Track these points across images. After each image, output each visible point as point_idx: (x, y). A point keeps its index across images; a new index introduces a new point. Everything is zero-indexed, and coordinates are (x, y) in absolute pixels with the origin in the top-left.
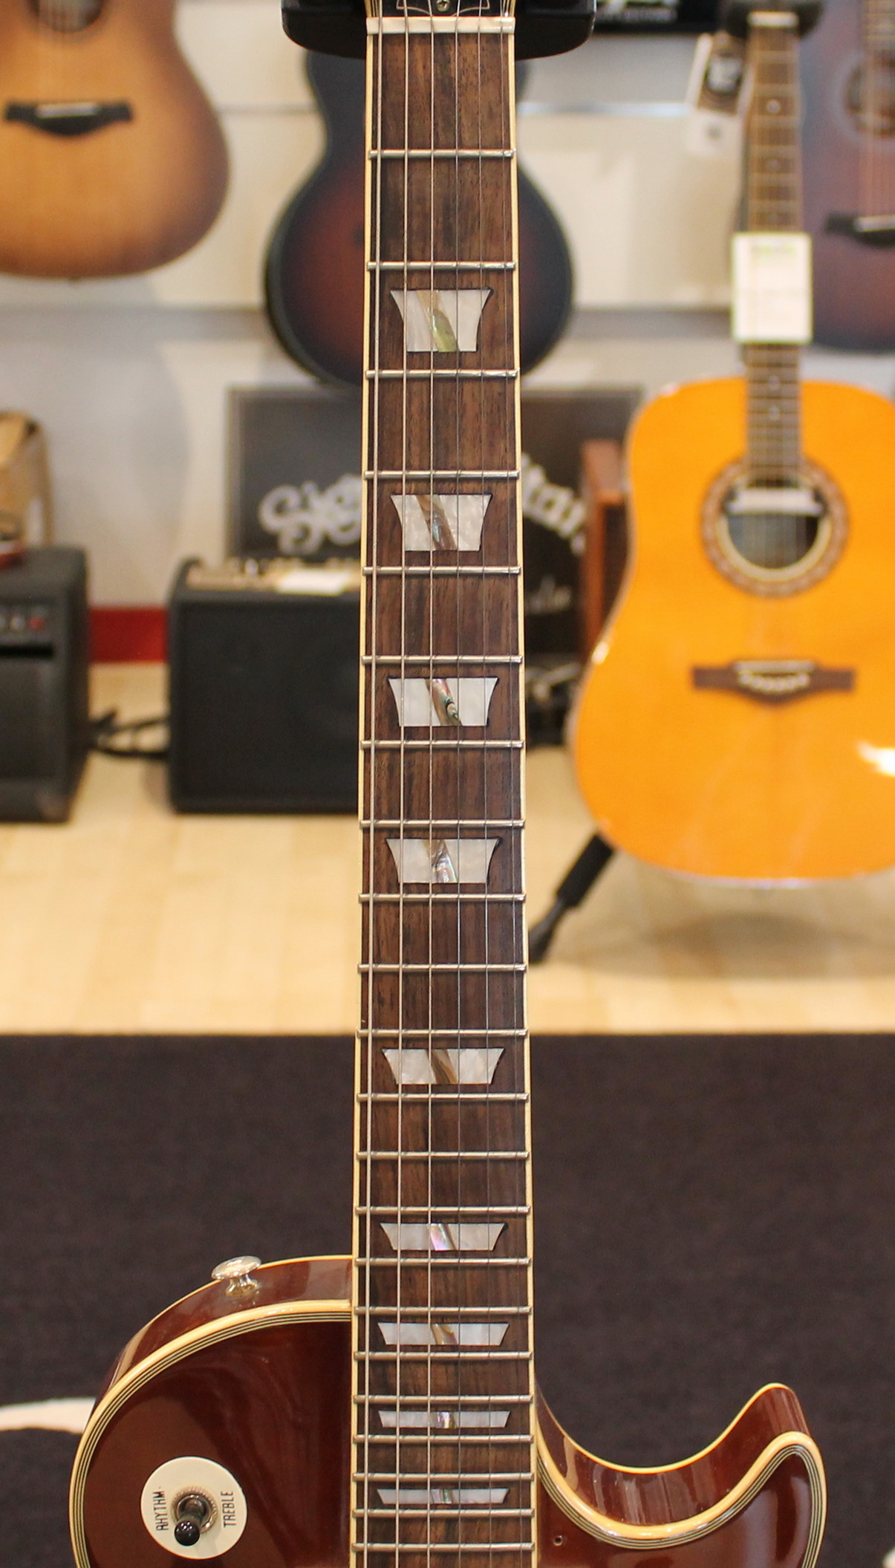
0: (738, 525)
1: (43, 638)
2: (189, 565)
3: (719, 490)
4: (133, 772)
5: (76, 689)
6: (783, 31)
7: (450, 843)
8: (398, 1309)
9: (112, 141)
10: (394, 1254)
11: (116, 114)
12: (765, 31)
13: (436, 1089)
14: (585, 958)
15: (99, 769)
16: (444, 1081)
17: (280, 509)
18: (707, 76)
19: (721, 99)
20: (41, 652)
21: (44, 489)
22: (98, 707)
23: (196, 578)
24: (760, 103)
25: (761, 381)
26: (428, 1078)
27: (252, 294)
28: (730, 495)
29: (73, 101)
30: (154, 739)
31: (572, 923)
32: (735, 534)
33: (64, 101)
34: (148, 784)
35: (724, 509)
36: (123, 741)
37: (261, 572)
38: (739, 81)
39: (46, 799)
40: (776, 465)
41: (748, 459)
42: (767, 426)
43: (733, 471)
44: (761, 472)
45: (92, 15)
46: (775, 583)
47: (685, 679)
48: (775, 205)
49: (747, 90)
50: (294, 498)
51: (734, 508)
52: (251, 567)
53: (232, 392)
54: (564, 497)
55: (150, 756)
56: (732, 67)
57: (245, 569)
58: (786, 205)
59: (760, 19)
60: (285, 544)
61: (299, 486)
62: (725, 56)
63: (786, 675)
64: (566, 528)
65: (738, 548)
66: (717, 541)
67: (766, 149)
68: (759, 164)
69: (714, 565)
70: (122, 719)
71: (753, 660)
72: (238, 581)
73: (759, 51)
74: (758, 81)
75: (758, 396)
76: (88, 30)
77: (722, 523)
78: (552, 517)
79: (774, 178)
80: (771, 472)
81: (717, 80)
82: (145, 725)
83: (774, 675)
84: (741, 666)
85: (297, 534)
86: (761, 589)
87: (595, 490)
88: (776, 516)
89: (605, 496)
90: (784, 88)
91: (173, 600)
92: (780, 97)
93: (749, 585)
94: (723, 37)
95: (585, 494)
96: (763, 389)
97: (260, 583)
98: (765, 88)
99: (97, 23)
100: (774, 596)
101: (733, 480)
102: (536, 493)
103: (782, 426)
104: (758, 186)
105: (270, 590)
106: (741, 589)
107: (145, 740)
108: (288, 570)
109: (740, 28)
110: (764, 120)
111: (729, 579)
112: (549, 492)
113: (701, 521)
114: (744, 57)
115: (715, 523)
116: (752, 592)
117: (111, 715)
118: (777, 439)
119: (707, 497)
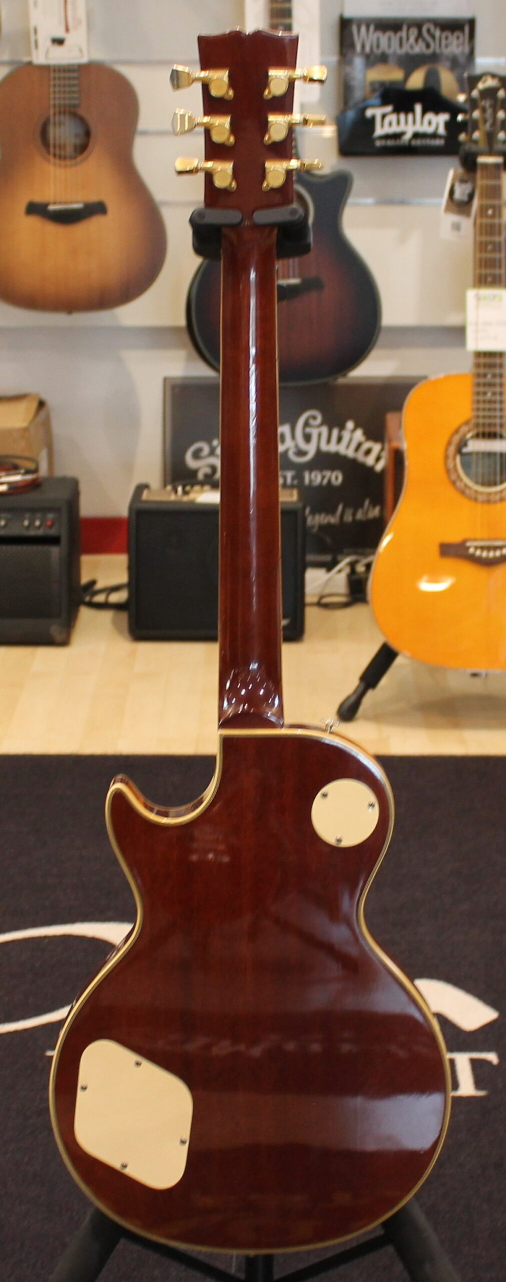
0: (467, 460)
1: (53, 532)
2: (141, 488)
3: (456, 439)
4: (107, 616)
5: (72, 567)
6: (496, 166)
9: (95, 224)
11: (96, 209)
12: (485, 166)
14: (377, 718)
15: (85, 613)
17: (197, 455)
18: (452, 192)
19: (460, 206)
20: (54, 541)
21: (49, 444)
22: (85, 579)
23: (145, 495)
24: (483, 210)
25: (478, 375)
27: (182, 322)
28: (463, 443)
29: (72, 203)
30: (119, 597)
31: (370, 697)
32: (466, 466)
33: (66, 203)
34: (115, 623)
35: (459, 451)
36: (100, 598)
37: (185, 493)
38: (471, 196)
39: (55, 630)
40: (490, 425)
41: (474, 421)
42: (484, 402)
43: (465, 429)
44: (481, 430)
45: (82, 148)
46: (489, 494)
47: (436, 551)
48: (489, 271)
49: (476, 203)
50: (206, 450)
51: (465, 450)
52: (180, 489)
53: (165, 380)
54: (376, 448)
55: (118, 607)
56: (467, 188)
57: (176, 492)
58: (497, 271)
59: (482, 160)
60: (200, 476)
61: (209, 442)
62: (463, 181)
63: (495, 548)
64: (379, 467)
65: (468, 474)
66: (456, 470)
67: (485, 239)
68: (481, 247)
69: (454, 483)
70: (99, 585)
71: (475, 540)
72: (173, 497)
73: (482, 178)
74: (481, 197)
75: (478, 385)
76: (79, 159)
77: (458, 458)
78: (370, 461)
79: (489, 255)
80: (487, 430)
81: (458, 195)
82: (116, 589)
83: (489, 548)
84: (468, 544)
85: (208, 471)
86: (480, 498)
87: (390, 441)
88: (490, 455)
89: (395, 444)
90: (496, 202)
91: (131, 509)
92: (493, 207)
93: (473, 495)
94: (460, 170)
95: (387, 446)
96: (482, 380)
97: (186, 499)
98: (486, 202)
99: (85, 154)
100: (488, 502)
101: (465, 435)
102: (359, 445)
103: (495, 402)
104: (481, 260)
105: (192, 502)
106: (469, 498)
107: (115, 598)
108: (202, 491)
109: (470, 164)
110: (484, 221)
111: (463, 493)
112: (367, 445)
113: (446, 457)
114: (474, 181)
115: (455, 459)
116: (476, 500)
117: (93, 583)
118: (490, 410)
119: (449, 443)
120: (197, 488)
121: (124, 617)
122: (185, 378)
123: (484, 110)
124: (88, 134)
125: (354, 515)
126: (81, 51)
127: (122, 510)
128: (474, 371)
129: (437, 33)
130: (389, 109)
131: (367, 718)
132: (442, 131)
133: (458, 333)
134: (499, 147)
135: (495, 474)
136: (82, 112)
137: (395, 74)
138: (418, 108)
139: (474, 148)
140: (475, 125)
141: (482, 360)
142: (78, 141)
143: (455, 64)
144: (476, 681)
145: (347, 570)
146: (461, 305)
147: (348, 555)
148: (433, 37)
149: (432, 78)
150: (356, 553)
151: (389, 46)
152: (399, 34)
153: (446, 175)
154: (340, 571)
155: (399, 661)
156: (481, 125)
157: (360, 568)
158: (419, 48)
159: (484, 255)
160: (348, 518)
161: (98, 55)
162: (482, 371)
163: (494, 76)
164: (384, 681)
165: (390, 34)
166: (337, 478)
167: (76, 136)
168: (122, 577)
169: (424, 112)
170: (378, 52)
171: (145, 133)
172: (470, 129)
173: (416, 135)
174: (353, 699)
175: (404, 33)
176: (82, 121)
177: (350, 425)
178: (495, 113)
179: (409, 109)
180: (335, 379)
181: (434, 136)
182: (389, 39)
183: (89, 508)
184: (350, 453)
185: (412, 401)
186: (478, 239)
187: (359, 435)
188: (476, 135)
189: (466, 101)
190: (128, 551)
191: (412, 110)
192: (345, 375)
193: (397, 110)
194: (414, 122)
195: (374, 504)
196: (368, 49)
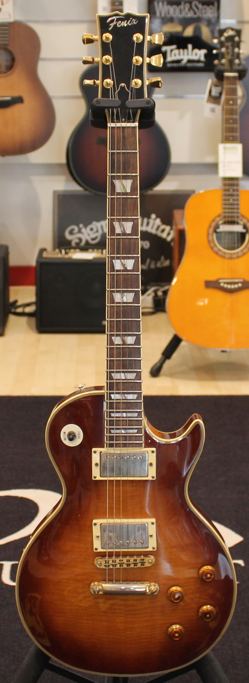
0: (220, 236)
2: (42, 251)
3: (214, 224)
4: (24, 320)
5: (5, 293)
6: (234, 78)
7: (125, 294)
8: (115, 391)
9: (17, 109)
10: (114, 380)
11: (18, 100)
12: (228, 78)
13: (122, 345)
15: (12, 319)
16: (124, 343)
17: (71, 233)
18: (210, 92)
19: (215, 99)
22: (12, 300)
23: (45, 255)
24: (227, 101)
25: (225, 190)
26: (121, 343)
27: (64, 161)
28: (217, 227)
29: (5, 97)
30: (31, 309)
32: (218, 239)
33: (1, 97)
34: (29, 324)
35: (215, 231)
36: (20, 310)
37: (66, 253)
38: (221, 94)
40: (232, 217)
41: (223, 215)
42: (229, 204)
43: (218, 219)
44: (227, 219)
45: (10, 67)
46: (231, 254)
47: (203, 285)
48: (231, 134)
49: (223, 97)
50: (76, 229)
51: (218, 230)
52: (63, 251)
53: (55, 192)
54: (168, 228)
55: (30, 315)
56: (219, 89)
57: (61, 252)
58: (235, 134)
59: (227, 74)
60: (73, 244)
61: (78, 225)
62: (216, 86)
63: (235, 283)
64: (169, 239)
65: (219, 243)
66: (213, 241)
67: (228, 116)
68: (227, 121)
69: (212, 248)
70: (19, 303)
71: (224, 279)
72: (59, 256)
73: (227, 84)
74: (227, 94)
75: (225, 195)
76: (9, 73)
77: (215, 235)
78: (164, 235)
79: (231, 125)
80: (230, 219)
81: (214, 93)
82: (28, 305)
83: (231, 283)
84: (221, 281)
85: (77, 241)
86: (227, 256)
87: (176, 225)
88: (231, 233)
89: (180, 227)
90: (234, 97)
91: (37, 262)
92: (233, 100)
93: (223, 254)
94: (215, 80)
95: (174, 227)
96: (227, 193)
97: (66, 256)
98: (229, 97)
99: (12, 71)
100: (231, 258)
101: (218, 222)
102: (158, 227)
103: (234, 205)
104: (226, 128)
105: (70, 258)
106: (221, 256)
107: (28, 310)
108: (75, 252)
109: (220, 77)
110: (228, 107)
111: (217, 253)
112: (163, 227)
113: (208, 234)
114: (222, 86)
115: (212, 235)
116: (224, 257)
117: (16, 302)
118: (232, 209)
119: (210, 227)
120: (72, 250)
121: (33, 320)
122: (65, 191)
123: (227, 48)
124: (13, 60)
125: (156, 264)
126: (10, 15)
127: (33, 262)
128: (223, 187)
129: (200, 6)
130: (174, 47)
131: (166, 375)
132: (203, 59)
133: (214, 167)
134: (236, 67)
135: (234, 243)
136: (10, 48)
137: (177, 28)
138: (190, 46)
139: (222, 68)
140: (223, 56)
141: (227, 182)
142: (8, 64)
143: (209, 23)
144: (224, 354)
145: (153, 294)
146: (215, 152)
147: (153, 286)
148: (198, 8)
149: (197, 30)
150: (158, 285)
151: (175, 14)
152: (179, 6)
153: (207, 83)
154: (149, 295)
155: (183, 344)
156: (226, 56)
157: (160, 293)
158: (190, 15)
159: (228, 125)
160: (153, 266)
161: (19, 17)
162: (227, 187)
163: (232, 29)
164: (175, 355)
165: (175, 6)
166: (146, 245)
167: (7, 61)
168: (33, 299)
169: (193, 48)
170: (168, 16)
171: (44, 59)
172: (220, 58)
173: (189, 61)
174: (159, 365)
175: (182, 7)
176: (10, 53)
177: (153, 216)
178: (233, 49)
179: (185, 47)
180: (147, 191)
181: (199, 61)
182: (175, 10)
183: (14, 261)
184: (153, 231)
185: (190, 203)
186: (225, 116)
187: (158, 221)
188: (224, 61)
189: (218, 43)
190: (35, 284)
191: (186, 48)
192: (151, 189)
193: (179, 48)
194: (188, 54)
195: (166, 259)
196: (163, 15)
